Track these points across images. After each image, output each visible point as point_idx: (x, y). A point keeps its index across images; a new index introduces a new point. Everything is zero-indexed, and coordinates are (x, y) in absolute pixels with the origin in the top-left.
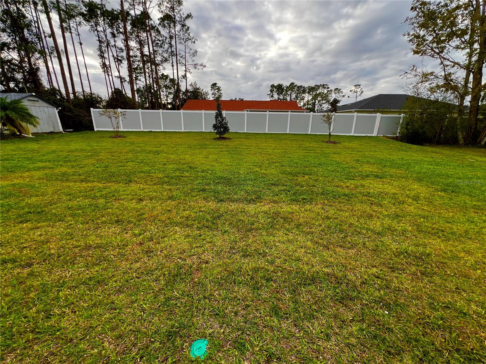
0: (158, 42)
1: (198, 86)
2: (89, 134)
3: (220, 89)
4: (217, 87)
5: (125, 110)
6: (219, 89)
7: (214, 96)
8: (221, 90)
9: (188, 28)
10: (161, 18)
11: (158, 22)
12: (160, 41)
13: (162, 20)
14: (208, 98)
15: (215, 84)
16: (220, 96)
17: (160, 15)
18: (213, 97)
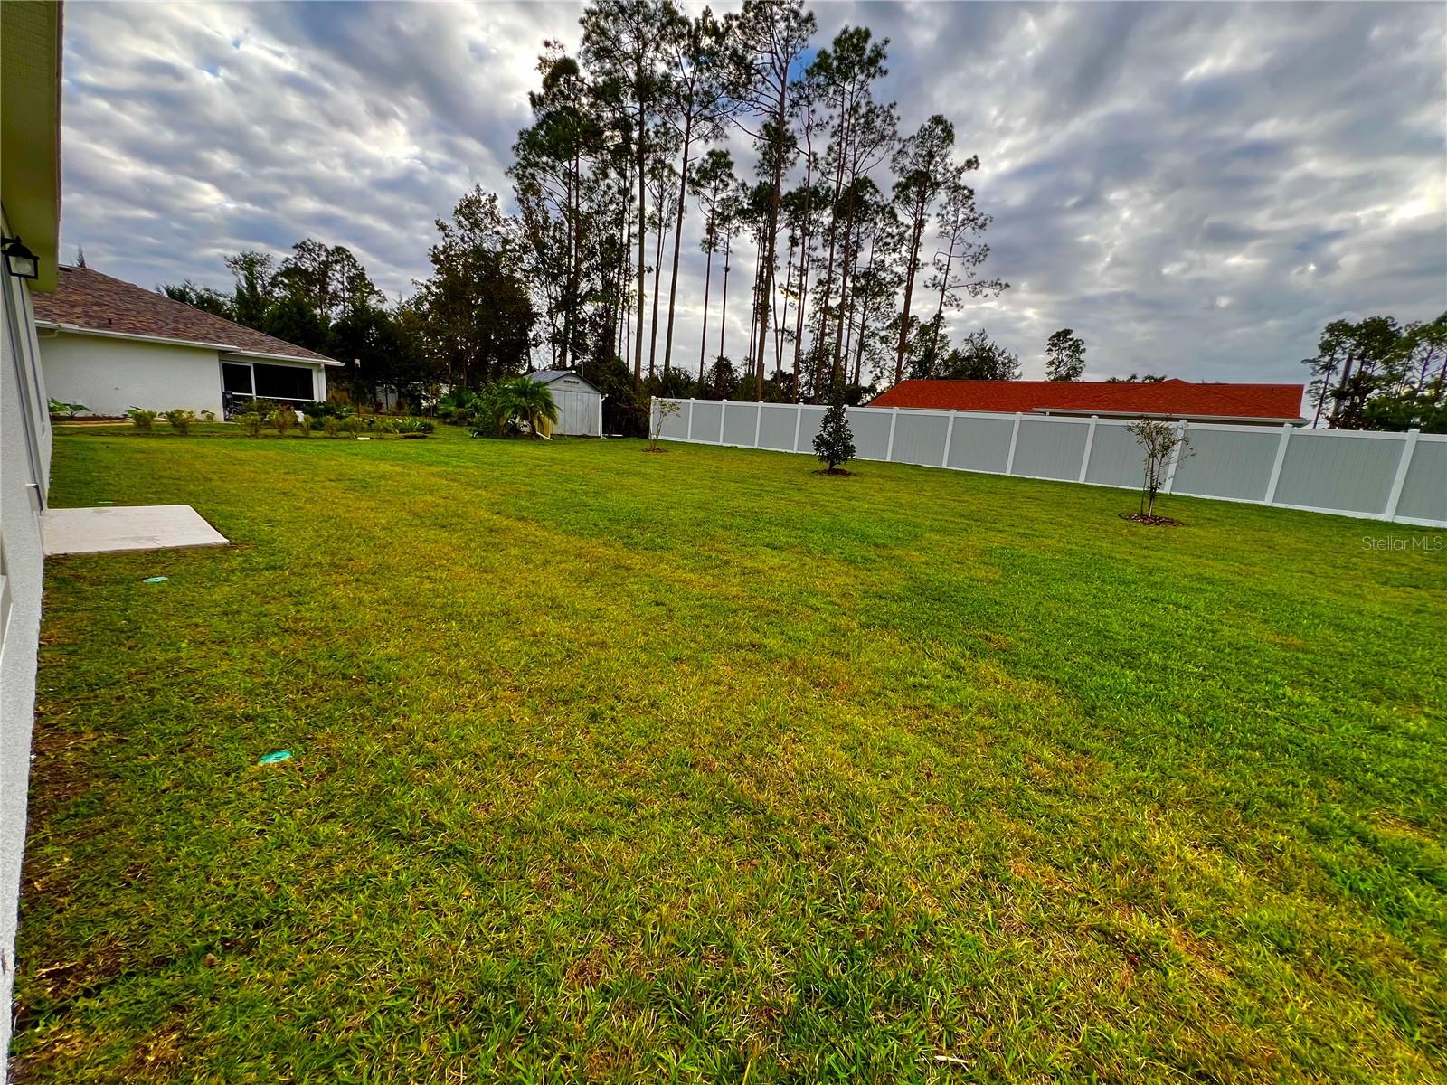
0: (889, 240)
1: (988, 343)
2: (634, 442)
3: (1082, 348)
4: (1070, 343)
5: (678, 400)
6: (1076, 348)
7: (1052, 369)
8: (1084, 350)
9: (971, 191)
10: (899, 185)
11: (892, 195)
12: (893, 237)
13: (902, 188)
14: (1017, 374)
15: (1067, 332)
16: (1075, 371)
17: (897, 178)
18: (1049, 374)
